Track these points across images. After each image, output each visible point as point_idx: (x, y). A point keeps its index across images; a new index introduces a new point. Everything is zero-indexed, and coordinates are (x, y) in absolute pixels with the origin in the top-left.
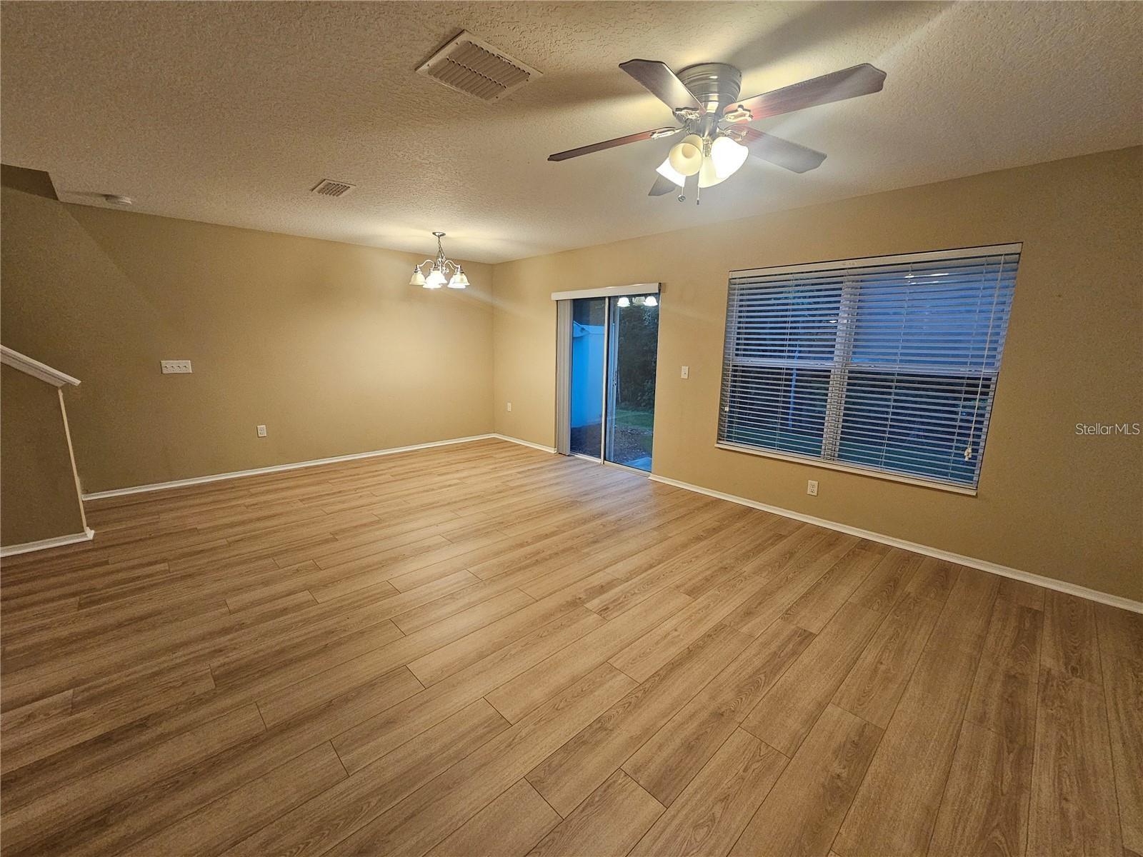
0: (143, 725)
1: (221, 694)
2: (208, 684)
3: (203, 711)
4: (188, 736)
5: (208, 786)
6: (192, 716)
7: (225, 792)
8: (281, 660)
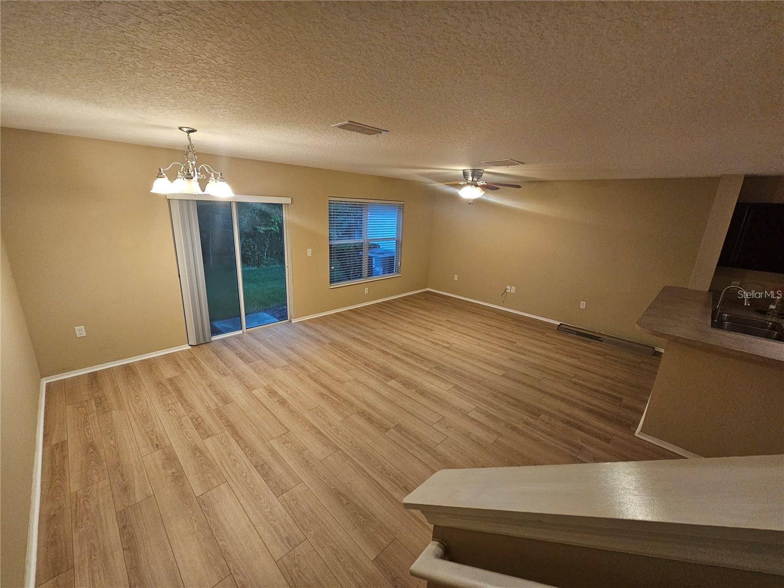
0: (568, 423)
1: (543, 411)
2: (543, 416)
3: (552, 411)
4: (561, 409)
5: (567, 397)
6: (556, 413)
7: (566, 394)
8: (517, 403)
